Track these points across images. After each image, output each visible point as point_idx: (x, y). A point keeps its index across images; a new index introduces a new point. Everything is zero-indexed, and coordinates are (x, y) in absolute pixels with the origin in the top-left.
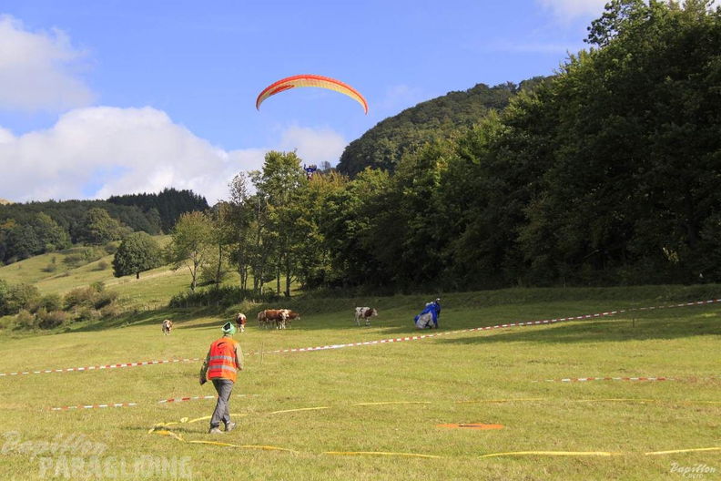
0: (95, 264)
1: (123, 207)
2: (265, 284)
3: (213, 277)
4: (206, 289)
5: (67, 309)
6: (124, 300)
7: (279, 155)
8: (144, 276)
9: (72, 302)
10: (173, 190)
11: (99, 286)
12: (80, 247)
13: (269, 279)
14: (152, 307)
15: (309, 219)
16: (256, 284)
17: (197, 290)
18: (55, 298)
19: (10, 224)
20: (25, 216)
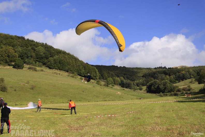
11: (189, 86)
19: (183, 72)
20: (187, 70)
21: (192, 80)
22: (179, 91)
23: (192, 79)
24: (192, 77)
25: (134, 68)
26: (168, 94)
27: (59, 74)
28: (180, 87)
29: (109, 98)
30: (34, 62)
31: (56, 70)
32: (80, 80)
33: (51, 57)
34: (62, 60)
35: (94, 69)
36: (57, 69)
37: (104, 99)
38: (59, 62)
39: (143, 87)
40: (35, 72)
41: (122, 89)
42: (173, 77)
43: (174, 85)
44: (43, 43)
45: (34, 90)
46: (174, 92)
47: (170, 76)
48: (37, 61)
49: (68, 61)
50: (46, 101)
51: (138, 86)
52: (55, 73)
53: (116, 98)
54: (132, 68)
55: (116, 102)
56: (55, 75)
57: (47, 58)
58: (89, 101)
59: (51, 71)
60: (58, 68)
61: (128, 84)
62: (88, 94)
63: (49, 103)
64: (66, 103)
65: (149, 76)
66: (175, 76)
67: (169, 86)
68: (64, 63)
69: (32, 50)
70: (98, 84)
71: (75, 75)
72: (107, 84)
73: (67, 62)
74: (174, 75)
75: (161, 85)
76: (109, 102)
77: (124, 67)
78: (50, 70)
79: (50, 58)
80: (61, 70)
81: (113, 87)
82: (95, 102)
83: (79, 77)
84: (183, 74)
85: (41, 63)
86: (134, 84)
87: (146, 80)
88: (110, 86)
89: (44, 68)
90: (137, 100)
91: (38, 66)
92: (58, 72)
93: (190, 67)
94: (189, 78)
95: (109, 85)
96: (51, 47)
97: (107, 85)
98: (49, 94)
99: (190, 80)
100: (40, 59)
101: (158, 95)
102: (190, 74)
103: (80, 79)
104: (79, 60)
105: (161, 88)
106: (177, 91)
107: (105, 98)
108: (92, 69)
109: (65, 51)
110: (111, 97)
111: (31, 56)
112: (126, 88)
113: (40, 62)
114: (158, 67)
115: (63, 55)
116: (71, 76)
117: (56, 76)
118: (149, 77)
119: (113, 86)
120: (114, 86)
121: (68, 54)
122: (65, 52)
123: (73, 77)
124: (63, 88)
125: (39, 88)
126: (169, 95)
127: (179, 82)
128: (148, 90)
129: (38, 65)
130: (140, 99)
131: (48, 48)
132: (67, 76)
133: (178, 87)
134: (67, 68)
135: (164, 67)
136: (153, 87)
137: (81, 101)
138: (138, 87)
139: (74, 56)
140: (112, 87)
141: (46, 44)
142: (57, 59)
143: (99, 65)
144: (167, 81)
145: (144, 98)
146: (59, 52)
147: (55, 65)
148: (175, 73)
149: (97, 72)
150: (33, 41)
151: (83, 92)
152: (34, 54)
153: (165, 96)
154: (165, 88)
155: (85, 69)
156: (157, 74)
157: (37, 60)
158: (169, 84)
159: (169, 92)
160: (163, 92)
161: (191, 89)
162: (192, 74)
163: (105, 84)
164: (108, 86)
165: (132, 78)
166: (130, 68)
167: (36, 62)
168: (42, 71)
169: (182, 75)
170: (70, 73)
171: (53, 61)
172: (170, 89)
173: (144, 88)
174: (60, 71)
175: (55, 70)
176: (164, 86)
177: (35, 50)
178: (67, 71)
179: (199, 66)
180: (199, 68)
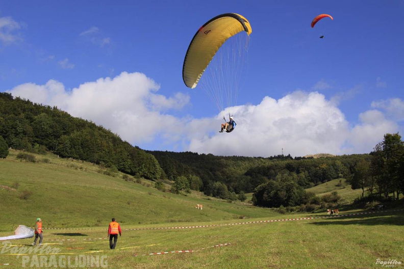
4: (367, 195)
6: (342, 200)
7: (390, 136)
11: (335, 194)
13: (390, 192)
14: (348, 204)
17: (364, 196)
18: (319, 198)
19: (324, 166)
20: (330, 162)
21: (340, 181)
22: (315, 202)
23: (340, 179)
24: (340, 175)
25: (229, 157)
26: (294, 208)
27: (81, 168)
28: (317, 195)
29: (179, 217)
30: (30, 145)
31: (74, 160)
32: (122, 179)
33: (65, 133)
34: (87, 141)
35: (151, 158)
36: (77, 158)
37: (170, 219)
38: (82, 144)
39: (246, 195)
40: (32, 164)
41: (205, 198)
42: (304, 176)
43: (307, 190)
44: (49, 107)
45: (28, 200)
46: (306, 205)
47: (298, 172)
48: (36, 141)
49: (100, 142)
50: (53, 222)
51: (237, 193)
52: (72, 166)
53: (194, 217)
54: (226, 157)
55: (195, 224)
56: (73, 170)
57: (57, 137)
58: (141, 222)
59: (64, 162)
60: (78, 156)
61: (218, 189)
62: (137, 208)
63: (59, 226)
64: (92, 226)
65: (258, 173)
66: (309, 173)
67: (296, 193)
68: (92, 147)
69: (26, 120)
70: (159, 189)
71: (113, 170)
72: (177, 188)
73: (97, 145)
74: (307, 172)
75: (282, 191)
76: (180, 224)
77: (210, 155)
78: (63, 159)
79: (63, 137)
80: (85, 160)
81: (188, 194)
82: (151, 223)
83: (121, 174)
84: (323, 169)
85: (44, 147)
86: (229, 190)
87: (253, 181)
88: (183, 192)
89: (49, 156)
90: (235, 220)
91: (39, 151)
92: (78, 163)
93: (337, 156)
94: (335, 178)
95: (180, 191)
96: (66, 115)
97: (176, 191)
98: (59, 208)
99: (336, 182)
100: (42, 139)
101: (276, 211)
102: (337, 170)
103: (124, 178)
104: (121, 140)
105: (282, 196)
106: (312, 203)
107: (172, 217)
108: (147, 158)
109: (93, 122)
110: (184, 214)
111: (25, 133)
112: (214, 196)
113: (41, 144)
114: (277, 155)
115: (89, 130)
116: (105, 173)
117: (74, 173)
118: (259, 175)
119: (188, 192)
120: (190, 193)
121: (100, 129)
122: (94, 125)
123: (109, 174)
124: (89, 196)
125: (39, 196)
126: (297, 210)
127: (316, 186)
128: (256, 200)
129: (37, 150)
130: (241, 218)
131: (59, 116)
132: (96, 172)
133: (314, 194)
134: (96, 156)
135: (287, 155)
136: (265, 195)
137: (124, 222)
138: (237, 195)
139: (112, 133)
140: (185, 194)
141: (55, 108)
142: (78, 138)
143: (161, 151)
144: (292, 182)
145: (249, 217)
146: (81, 124)
147: (73, 150)
148: (307, 168)
149: (156, 165)
150: (28, 102)
151: (129, 204)
152: (29, 129)
153: (290, 212)
154: (289, 197)
155: (132, 159)
156: (274, 170)
157: (37, 139)
158: (297, 188)
159: (297, 204)
160: (286, 205)
161: (339, 198)
162: (341, 170)
163: (172, 189)
164: (178, 193)
165: (225, 177)
166: (222, 157)
167: (33, 145)
168: (46, 161)
169: (322, 172)
170: (103, 166)
171: (69, 143)
172: (299, 198)
173: (250, 196)
174: (83, 162)
175: (72, 161)
176: (287, 192)
177: (32, 120)
178: (98, 163)
179: (354, 155)
180: (352, 159)
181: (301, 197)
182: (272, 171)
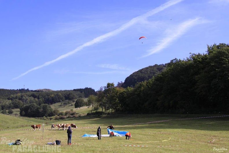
0: (70, 104)
1: (76, 91)
2: (107, 111)
3: (96, 109)
4: (95, 111)
5: (65, 115)
6: (77, 114)
7: (110, 84)
8: (81, 108)
9: (66, 114)
10: (87, 88)
11: (72, 110)
12: (67, 101)
13: (108, 110)
14: (83, 115)
15: (116, 97)
16: (105, 110)
17: (93, 112)
18: (63, 113)
19: (53, 95)
20: (55, 94)
21: (61, 104)
23: (61, 102)
42: (42, 101)
47: (38, 98)
65: (16, 98)
66: (45, 99)
74: (43, 98)
75: (40, 108)
84: (52, 97)
93: (57, 91)
94: (58, 102)
99: (59, 104)
102: (59, 98)
114: (21, 89)
118: (17, 100)
128: (24, 114)
135: (27, 89)
136: (29, 111)
138: (7, 111)
154: (45, 112)
162: (61, 98)
176: (43, 109)
179: (66, 90)
180: (66, 92)
181: (51, 112)
182: (24, 98)
